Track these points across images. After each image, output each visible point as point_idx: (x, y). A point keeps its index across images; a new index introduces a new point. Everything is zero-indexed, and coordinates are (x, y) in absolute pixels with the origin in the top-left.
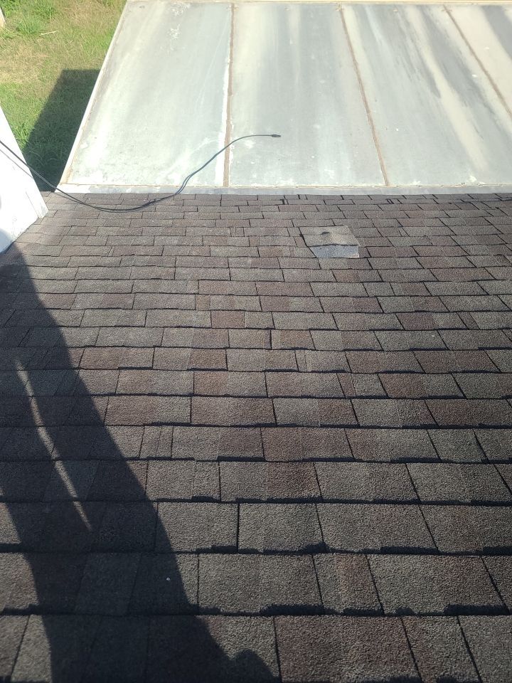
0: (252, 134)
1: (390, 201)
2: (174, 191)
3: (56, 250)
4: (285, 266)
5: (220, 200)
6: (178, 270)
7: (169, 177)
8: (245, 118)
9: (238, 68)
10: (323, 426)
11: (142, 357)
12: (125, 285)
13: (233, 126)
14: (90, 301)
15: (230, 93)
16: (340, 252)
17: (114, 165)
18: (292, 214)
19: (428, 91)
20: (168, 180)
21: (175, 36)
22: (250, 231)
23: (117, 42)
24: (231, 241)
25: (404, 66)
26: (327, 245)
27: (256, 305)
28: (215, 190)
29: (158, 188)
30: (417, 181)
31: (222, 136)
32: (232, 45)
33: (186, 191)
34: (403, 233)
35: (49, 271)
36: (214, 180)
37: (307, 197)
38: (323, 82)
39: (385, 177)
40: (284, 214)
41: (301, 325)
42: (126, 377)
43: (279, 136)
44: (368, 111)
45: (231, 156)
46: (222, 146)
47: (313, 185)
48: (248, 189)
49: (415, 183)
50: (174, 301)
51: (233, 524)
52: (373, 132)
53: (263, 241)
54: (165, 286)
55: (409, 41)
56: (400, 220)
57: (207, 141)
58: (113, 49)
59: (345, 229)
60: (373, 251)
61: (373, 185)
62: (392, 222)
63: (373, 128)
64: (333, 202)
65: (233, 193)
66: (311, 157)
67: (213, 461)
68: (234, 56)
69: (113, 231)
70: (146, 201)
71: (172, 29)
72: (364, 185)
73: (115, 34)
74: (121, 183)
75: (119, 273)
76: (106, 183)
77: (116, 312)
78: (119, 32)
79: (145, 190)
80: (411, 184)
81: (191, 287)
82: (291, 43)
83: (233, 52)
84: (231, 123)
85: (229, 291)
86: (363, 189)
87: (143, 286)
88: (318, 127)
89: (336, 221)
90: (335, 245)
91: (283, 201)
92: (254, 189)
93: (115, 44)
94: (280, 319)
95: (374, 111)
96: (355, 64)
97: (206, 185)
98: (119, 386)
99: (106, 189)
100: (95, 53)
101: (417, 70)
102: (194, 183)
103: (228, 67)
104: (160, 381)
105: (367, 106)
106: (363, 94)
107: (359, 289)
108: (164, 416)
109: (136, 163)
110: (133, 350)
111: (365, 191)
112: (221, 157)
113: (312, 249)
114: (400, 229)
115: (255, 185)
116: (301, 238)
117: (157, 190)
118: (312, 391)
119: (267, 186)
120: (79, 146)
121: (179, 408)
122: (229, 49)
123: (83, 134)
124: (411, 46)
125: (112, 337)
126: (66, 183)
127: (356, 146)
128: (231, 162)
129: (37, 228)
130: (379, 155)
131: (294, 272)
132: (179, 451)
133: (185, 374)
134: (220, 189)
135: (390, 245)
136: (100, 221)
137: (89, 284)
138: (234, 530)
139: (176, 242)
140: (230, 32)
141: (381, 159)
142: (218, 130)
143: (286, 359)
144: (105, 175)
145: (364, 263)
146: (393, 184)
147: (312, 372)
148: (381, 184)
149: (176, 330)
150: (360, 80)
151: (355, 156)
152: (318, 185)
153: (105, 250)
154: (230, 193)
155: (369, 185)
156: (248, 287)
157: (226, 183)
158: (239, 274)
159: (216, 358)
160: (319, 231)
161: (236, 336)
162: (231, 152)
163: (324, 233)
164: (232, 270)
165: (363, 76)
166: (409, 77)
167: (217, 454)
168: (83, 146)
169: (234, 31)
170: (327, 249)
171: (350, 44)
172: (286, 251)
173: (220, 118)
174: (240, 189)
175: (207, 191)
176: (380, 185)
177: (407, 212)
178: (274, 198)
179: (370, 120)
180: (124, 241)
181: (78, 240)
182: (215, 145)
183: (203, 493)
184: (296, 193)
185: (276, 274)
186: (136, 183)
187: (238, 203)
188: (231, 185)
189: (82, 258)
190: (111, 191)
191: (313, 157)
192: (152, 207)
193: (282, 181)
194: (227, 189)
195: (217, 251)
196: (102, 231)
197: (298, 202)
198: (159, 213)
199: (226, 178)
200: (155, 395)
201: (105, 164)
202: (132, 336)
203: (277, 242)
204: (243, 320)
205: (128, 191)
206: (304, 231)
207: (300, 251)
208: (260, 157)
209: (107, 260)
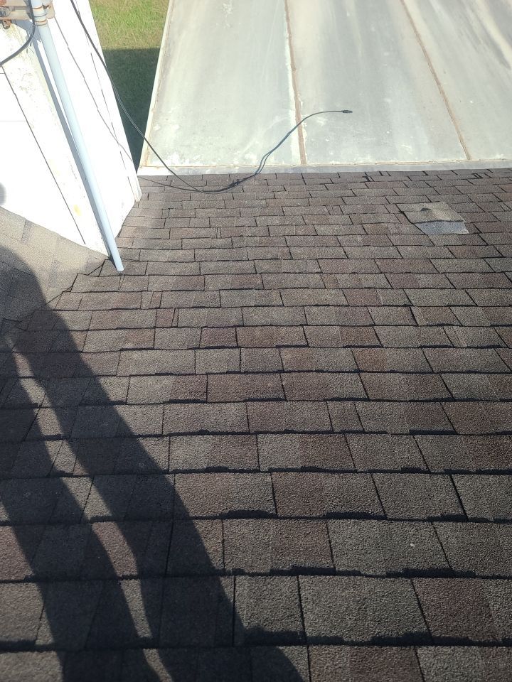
0: (322, 110)
1: (477, 175)
2: (254, 172)
3: (165, 233)
4: (399, 243)
5: (302, 179)
6: (293, 250)
7: (247, 156)
8: (313, 96)
9: (298, 43)
10: (502, 400)
11: (295, 335)
12: (248, 266)
13: (302, 103)
14: (220, 282)
15: (294, 69)
16: (448, 228)
17: (189, 146)
18: (383, 191)
19: (497, 62)
20: (245, 160)
21: (229, 11)
22: (347, 209)
23: (172, 20)
24: (332, 219)
25: (468, 37)
26: (432, 222)
27: (384, 282)
28: (294, 169)
29: (237, 168)
30: (500, 154)
31: (292, 114)
32: (288, 19)
33: (266, 171)
34: (506, 208)
35: (168, 253)
36: (291, 158)
37: (389, 174)
38: (386, 54)
39: (465, 150)
40: (374, 191)
41: (437, 302)
42: (287, 355)
43: (351, 112)
44: (438, 83)
45: (305, 135)
46: (294, 124)
47: (392, 161)
48: (326, 167)
49: (498, 156)
50: (301, 280)
51: (453, 494)
52: (447, 105)
53: (364, 218)
54: (286, 266)
55: (469, 11)
56: (497, 195)
57: (277, 119)
58: (169, 27)
59: (443, 205)
60: (481, 226)
61: (455, 159)
62: (490, 197)
63: (446, 100)
64: (418, 178)
65: (313, 171)
66: (386, 133)
67: (407, 434)
68: (292, 30)
69: (211, 212)
70: (228, 182)
71: (225, 5)
72: (445, 160)
73: (168, 12)
74: (198, 164)
75: (234, 254)
76: (184, 165)
77: (250, 292)
78: (172, 9)
79: (224, 171)
80: (493, 158)
81: (312, 267)
82: (348, 15)
83: (291, 26)
84: (300, 99)
85: (351, 269)
86: (444, 164)
87: (265, 266)
88: (389, 100)
89: (432, 198)
90: (440, 221)
91: (367, 178)
92: (332, 167)
93: (170, 22)
94: (414, 296)
95: (444, 83)
96: (418, 36)
97: (283, 163)
98: (284, 364)
99: (186, 171)
100: (121, 31)
101: (482, 42)
102: (272, 162)
103: (287, 42)
104: (322, 358)
105: (436, 79)
106: (430, 65)
107: (482, 265)
108: (339, 392)
109: (211, 144)
110: (284, 329)
111: (447, 166)
112: (295, 135)
113: (418, 225)
114: (501, 204)
115: (333, 162)
116: (402, 215)
117: (236, 171)
118: (474, 366)
119: (345, 163)
120: (152, 129)
121: (351, 385)
122: (286, 23)
123: (154, 115)
124: (472, 16)
125: (257, 316)
126: (146, 166)
127: (431, 119)
128: (305, 140)
129: (138, 211)
130: (457, 128)
131: (409, 249)
132: (370, 425)
133: (343, 351)
134: (299, 168)
135: (496, 220)
136: (194, 203)
137: (212, 265)
138: (455, 500)
139: (278, 222)
140: (284, 6)
141: (458, 132)
142: (287, 107)
143: (435, 335)
144: (182, 157)
145: (476, 239)
146: (475, 158)
147: (468, 347)
148: (463, 158)
149: (316, 308)
150: (424, 51)
151: (432, 129)
152: (397, 161)
153: (212, 232)
154: (309, 171)
155: (450, 160)
156: (368, 265)
157: (303, 162)
158: (355, 252)
159: (367, 336)
160: (418, 207)
161: (378, 314)
162: (303, 130)
163: (424, 210)
164: (346, 248)
165: (427, 47)
166: (476, 48)
167: (407, 428)
168: (157, 128)
169: (288, 5)
170: (433, 225)
171: (409, 15)
172: (392, 228)
173: (288, 94)
174: (319, 167)
175: (286, 169)
176: (461, 159)
177: (502, 186)
178: (356, 175)
179: (442, 92)
180: (226, 222)
181: (180, 223)
182: (286, 122)
183: (410, 465)
184: (376, 170)
185: (392, 252)
186: (214, 164)
187: (323, 181)
188: (309, 163)
189: (194, 241)
190: (191, 173)
191: (388, 132)
192: (238, 188)
193: (360, 158)
194: (305, 168)
195: (321, 229)
196: (201, 213)
197: (381, 178)
198: (248, 194)
199: (302, 156)
200: (322, 371)
201: (181, 146)
202: (276, 315)
203: (380, 220)
204: (377, 298)
205: (208, 172)
206: (402, 207)
207: (406, 228)
208: (333, 134)
209: (219, 242)
